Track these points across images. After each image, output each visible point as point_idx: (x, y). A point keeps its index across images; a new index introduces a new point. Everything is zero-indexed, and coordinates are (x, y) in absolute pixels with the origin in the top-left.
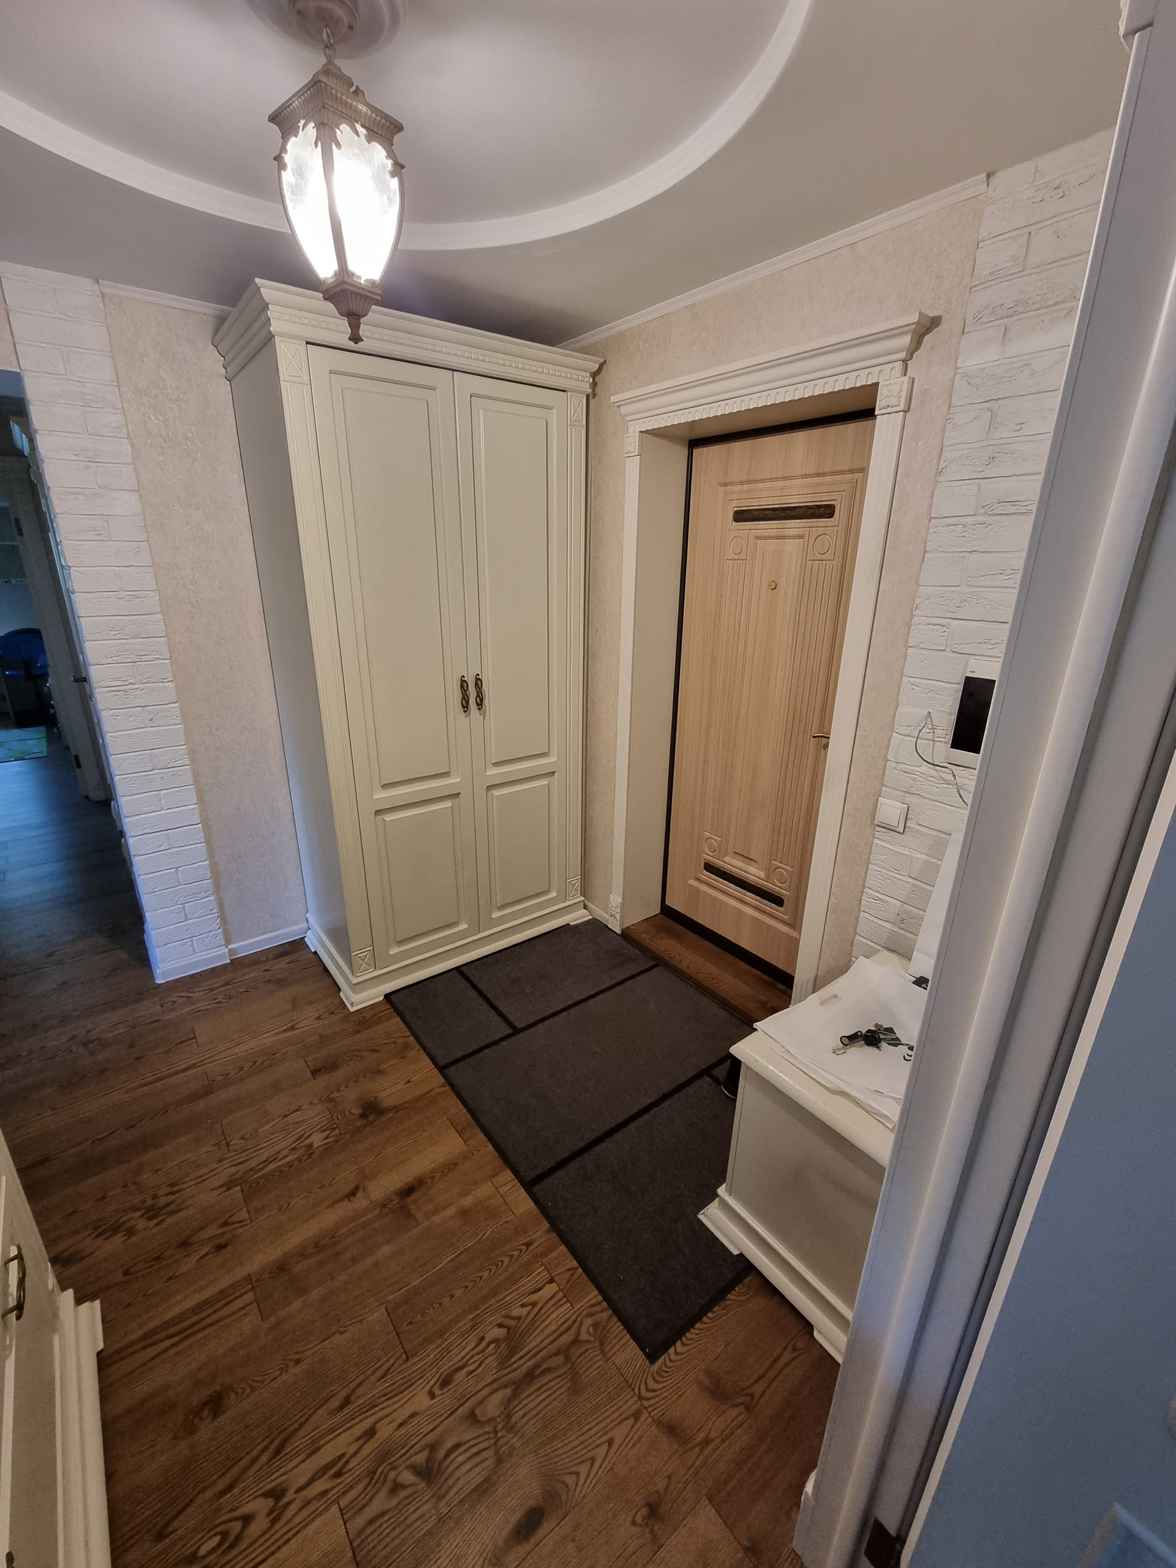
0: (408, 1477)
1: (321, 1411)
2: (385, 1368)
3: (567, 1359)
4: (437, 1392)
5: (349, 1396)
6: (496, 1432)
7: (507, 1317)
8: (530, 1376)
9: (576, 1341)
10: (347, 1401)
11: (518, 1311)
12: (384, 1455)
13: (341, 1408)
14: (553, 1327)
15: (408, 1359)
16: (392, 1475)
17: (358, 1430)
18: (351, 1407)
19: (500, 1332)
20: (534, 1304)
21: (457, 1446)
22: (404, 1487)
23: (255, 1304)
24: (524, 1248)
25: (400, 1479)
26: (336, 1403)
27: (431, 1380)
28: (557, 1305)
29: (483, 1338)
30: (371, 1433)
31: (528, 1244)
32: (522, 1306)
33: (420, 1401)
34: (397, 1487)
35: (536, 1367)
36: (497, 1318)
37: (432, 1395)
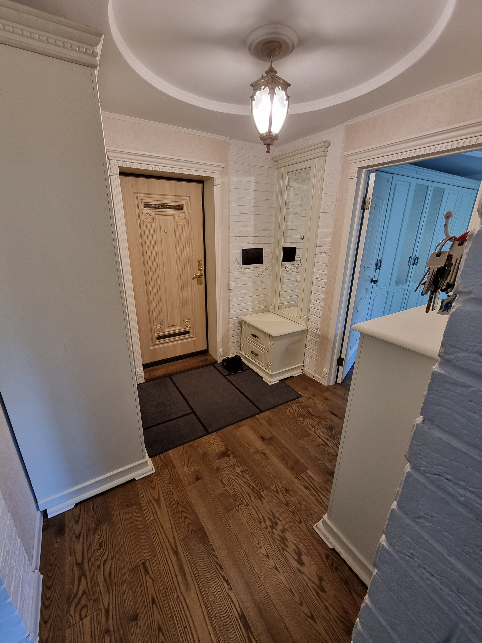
0: (333, 432)
1: (326, 450)
2: (314, 438)
3: (304, 408)
4: (316, 428)
5: (322, 444)
6: (321, 419)
7: (298, 417)
8: (309, 413)
9: (301, 406)
10: (323, 445)
11: (296, 415)
12: (331, 437)
13: (324, 446)
14: (298, 409)
15: (311, 434)
16: (334, 435)
17: (327, 441)
18: (324, 444)
19: (301, 418)
20: (294, 412)
21: (325, 425)
22: (335, 433)
23: (304, 472)
24: (280, 413)
25: (334, 433)
26: (324, 447)
27: (314, 429)
28: (293, 408)
29: (303, 421)
30: (327, 439)
31: (279, 413)
32: (294, 414)
33: (319, 431)
34: (335, 434)
35: (307, 412)
36: (299, 419)
37: (317, 429)
